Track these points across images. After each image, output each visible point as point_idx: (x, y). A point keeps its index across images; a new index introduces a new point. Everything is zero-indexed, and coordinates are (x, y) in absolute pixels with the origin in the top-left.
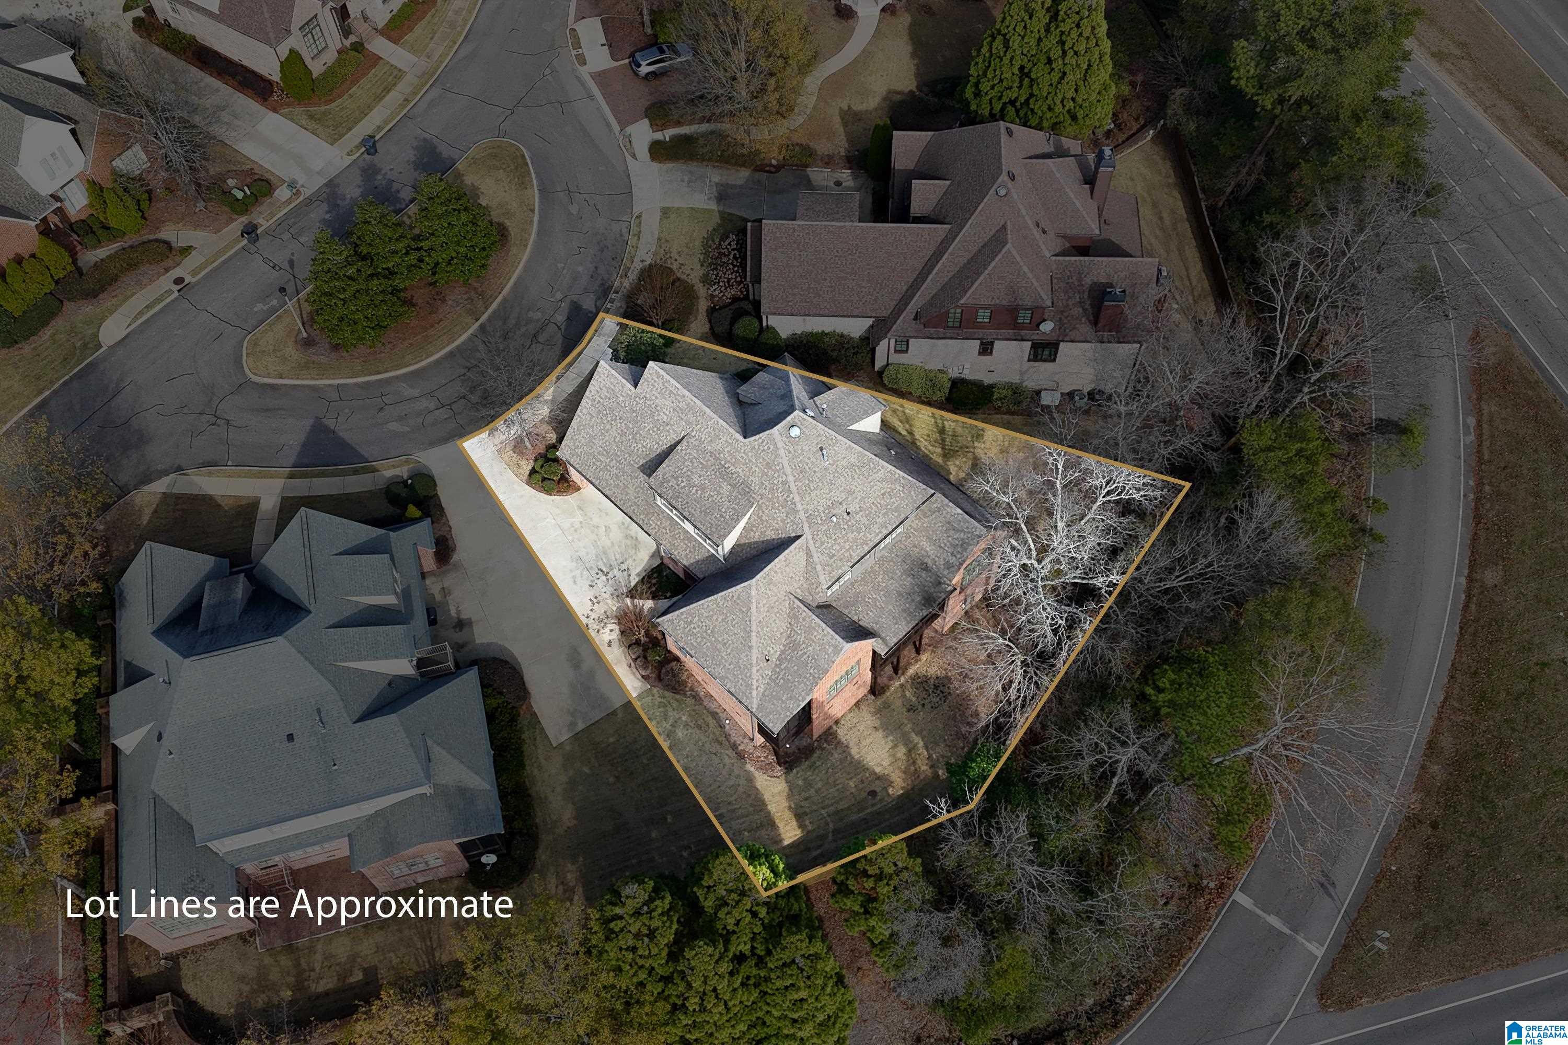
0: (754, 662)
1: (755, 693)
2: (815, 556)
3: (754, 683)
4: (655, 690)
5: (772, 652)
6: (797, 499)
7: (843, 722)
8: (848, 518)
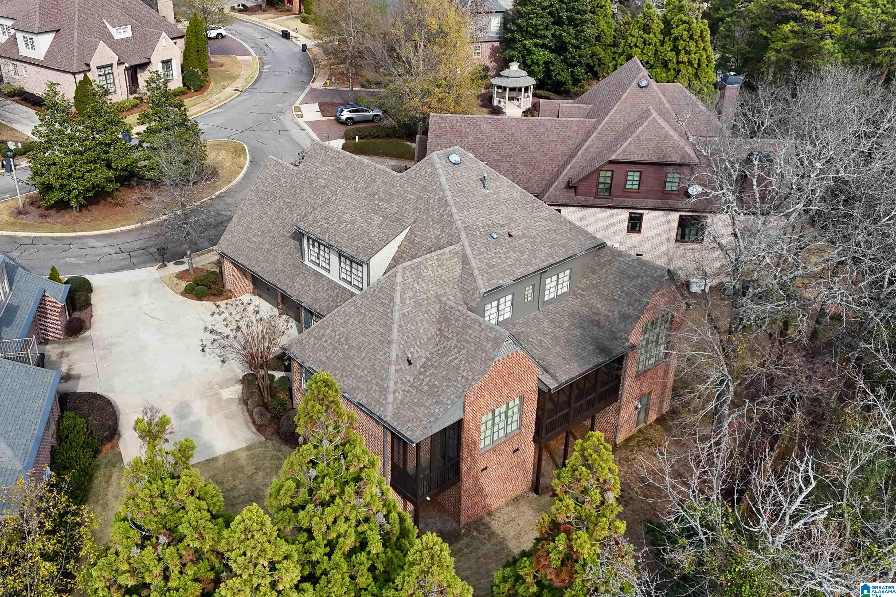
0: (394, 358)
1: (390, 398)
2: (473, 263)
3: (392, 384)
4: (270, 443)
5: (416, 355)
6: (454, 210)
7: (498, 515)
8: (510, 239)
